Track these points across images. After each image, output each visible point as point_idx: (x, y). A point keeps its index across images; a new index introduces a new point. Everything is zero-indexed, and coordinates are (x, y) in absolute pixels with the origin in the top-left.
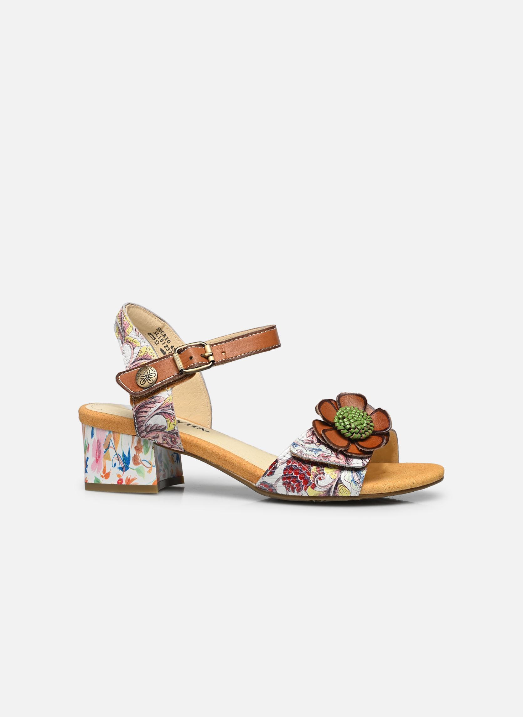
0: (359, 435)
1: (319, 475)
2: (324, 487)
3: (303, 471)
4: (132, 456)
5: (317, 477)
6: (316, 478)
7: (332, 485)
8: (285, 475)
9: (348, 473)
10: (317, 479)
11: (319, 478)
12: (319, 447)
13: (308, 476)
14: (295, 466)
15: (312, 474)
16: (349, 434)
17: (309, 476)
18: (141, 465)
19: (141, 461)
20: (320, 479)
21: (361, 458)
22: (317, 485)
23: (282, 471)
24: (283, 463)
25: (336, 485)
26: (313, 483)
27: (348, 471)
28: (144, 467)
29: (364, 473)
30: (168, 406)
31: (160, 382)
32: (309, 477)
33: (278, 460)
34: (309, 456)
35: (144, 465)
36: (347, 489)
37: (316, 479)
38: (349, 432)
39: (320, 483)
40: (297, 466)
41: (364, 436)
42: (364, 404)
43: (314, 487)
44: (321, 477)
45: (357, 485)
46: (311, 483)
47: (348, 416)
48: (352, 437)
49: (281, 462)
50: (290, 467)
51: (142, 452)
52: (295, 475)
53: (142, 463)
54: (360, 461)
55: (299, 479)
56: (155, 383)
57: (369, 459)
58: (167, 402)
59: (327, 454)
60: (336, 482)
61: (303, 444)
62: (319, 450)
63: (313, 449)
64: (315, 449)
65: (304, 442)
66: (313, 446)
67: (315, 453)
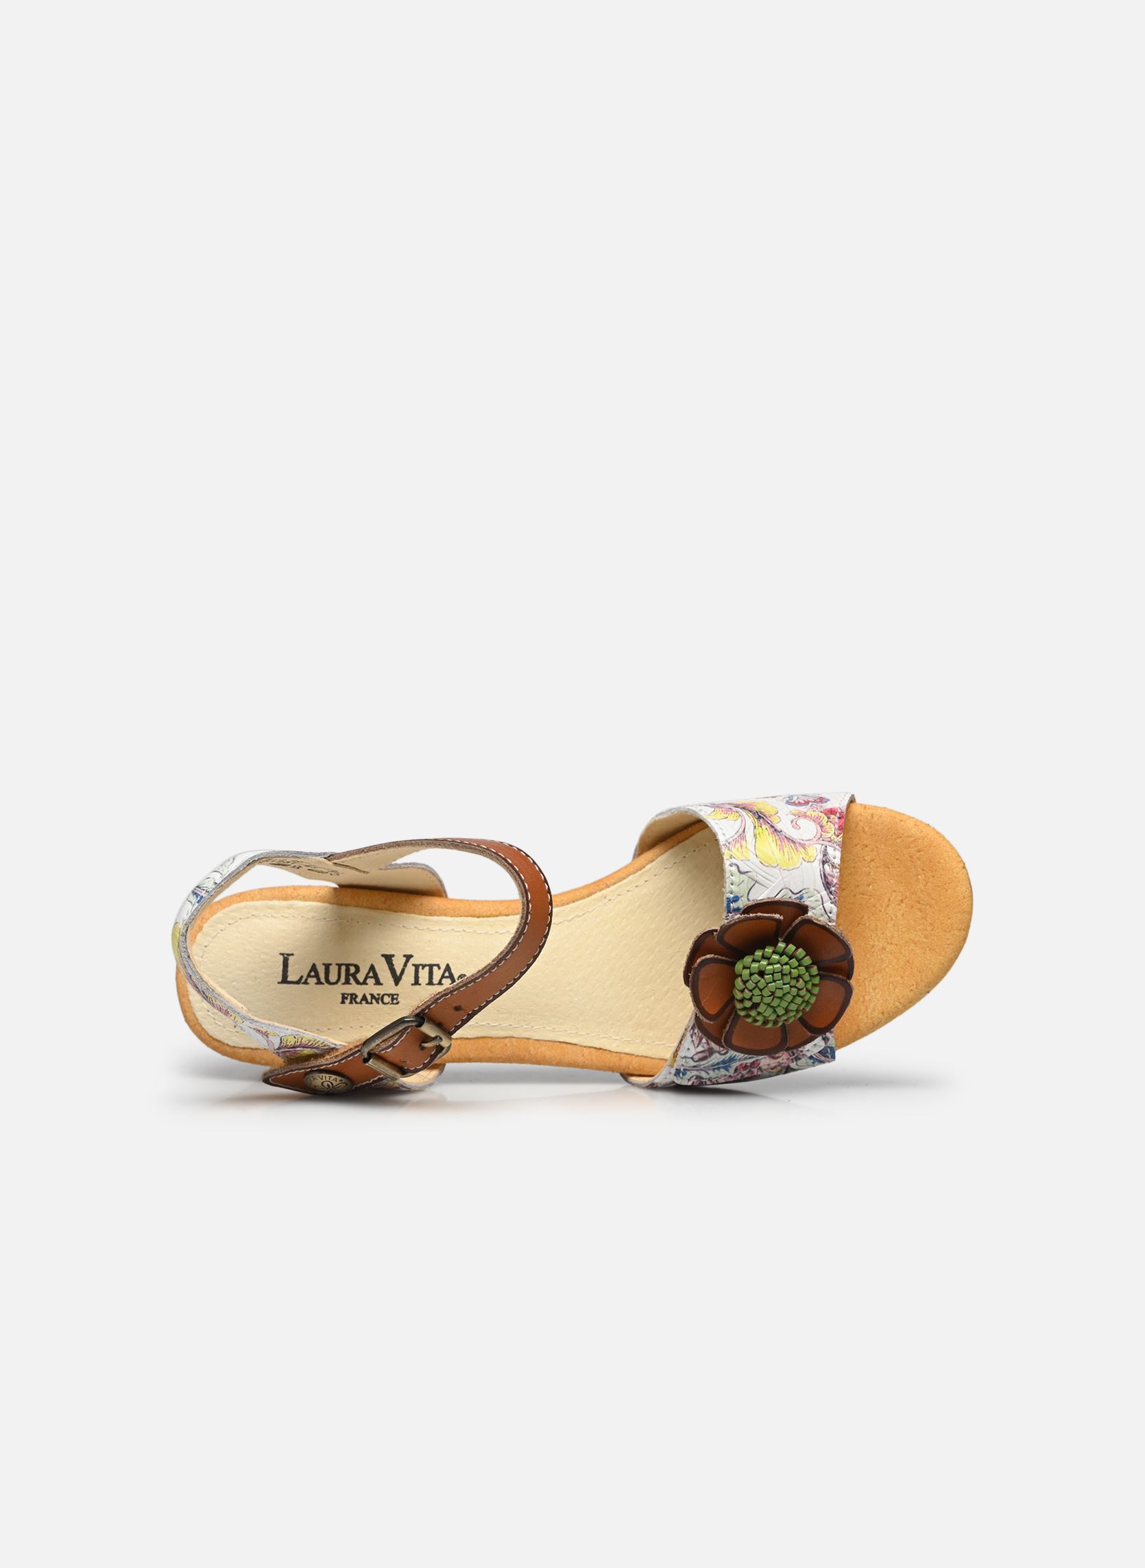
12: (727, 1057)
59: (750, 1061)
61: (695, 1064)
62: (732, 1059)
63: (718, 1064)
64: (724, 1062)
65: (696, 1060)
66: (716, 1058)
67: (726, 1069)
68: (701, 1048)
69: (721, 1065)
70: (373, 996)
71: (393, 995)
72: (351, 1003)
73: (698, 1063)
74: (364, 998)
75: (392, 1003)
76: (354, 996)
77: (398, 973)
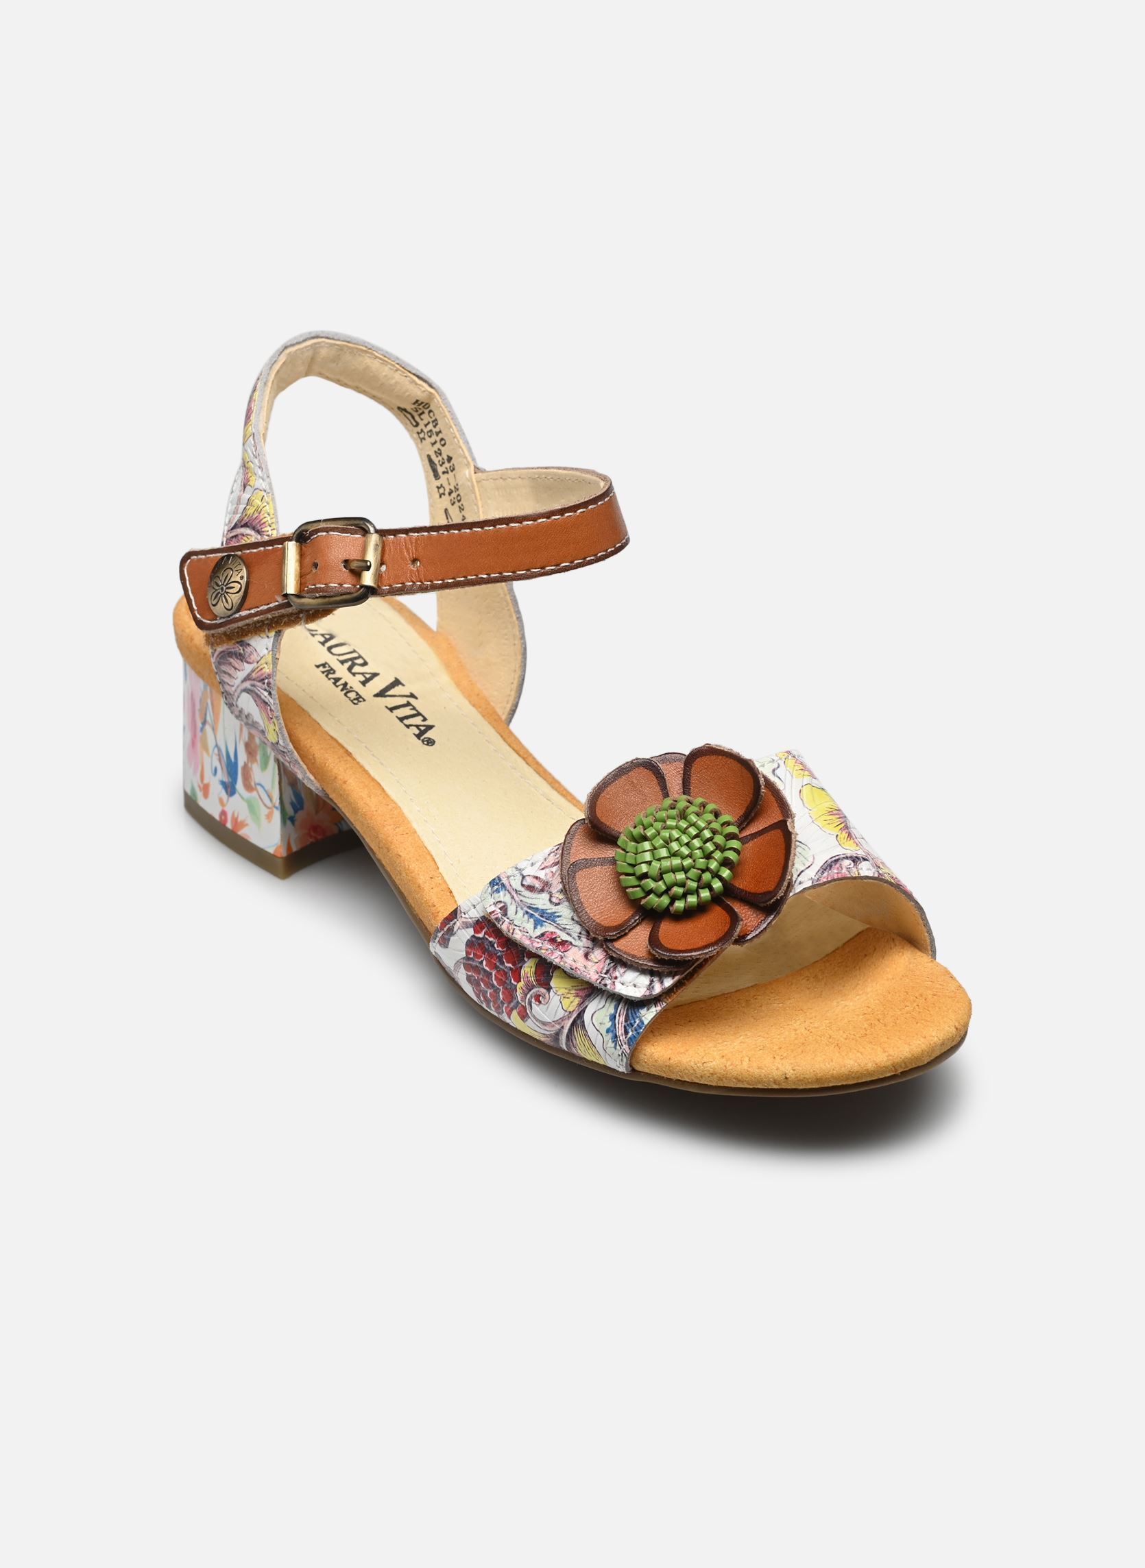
0: (665, 900)
1: (537, 989)
2: (544, 1024)
3: (506, 964)
4: (241, 764)
5: (532, 991)
6: (531, 993)
7: (563, 1027)
8: (467, 958)
9: (607, 1004)
10: (531, 996)
11: (535, 996)
12: (554, 909)
13: (513, 981)
14: (490, 942)
15: (522, 980)
16: (638, 893)
17: (516, 983)
18: (254, 794)
19: (255, 785)
20: (538, 998)
21: (652, 973)
22: (530, 1015)
23: (463, 947)
24: (466, 925)
25: (570, 1030)
26: (522, 1005)
27: (609, 1001)
28: (260, 801)
29: (648, 1015)
30: (262, 681)
31: (249, 610)
32: (516, 986)
33: (459, 912)
34: (517, 931)
35: (260, 798)
36: (594, 1049)
37: (529, 996)
38: (638, 886)
39: (537, 1009)
40: (496, 945)
41: (680, 905)
42: (754, 795)
43: (524, 1016)
44: (540, 996)
45: (618, 1047)
46: (518, 1002)
47: (654, 836)
48: (643, 902)
49: (463, 920)
50: (480, 942)
51: (256, 760)
52: (487, 968)
53: (256, 789)
54: (644, 980)
55: (495, 982)
56: (238, 610)
57: (677, 978)
58: (261, 669)
59: (565, 937)
60: (571, 1020)
61: (520, 888)
62: (552, 917)
63: (536, 910)
64: (542, 912)
65: (524, 883)
66: (541, 901)
67: (537, 923)
68: (542, 874)
69: (536, 915)
70: (345, 684)
71: (361, 697)
72: (323, 672)
73: (522, 889)
74: (337, 680)
75: (352, 701)
76: (332, 672)
77: (387, 694)
